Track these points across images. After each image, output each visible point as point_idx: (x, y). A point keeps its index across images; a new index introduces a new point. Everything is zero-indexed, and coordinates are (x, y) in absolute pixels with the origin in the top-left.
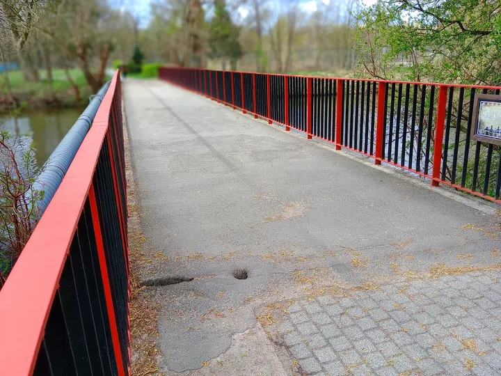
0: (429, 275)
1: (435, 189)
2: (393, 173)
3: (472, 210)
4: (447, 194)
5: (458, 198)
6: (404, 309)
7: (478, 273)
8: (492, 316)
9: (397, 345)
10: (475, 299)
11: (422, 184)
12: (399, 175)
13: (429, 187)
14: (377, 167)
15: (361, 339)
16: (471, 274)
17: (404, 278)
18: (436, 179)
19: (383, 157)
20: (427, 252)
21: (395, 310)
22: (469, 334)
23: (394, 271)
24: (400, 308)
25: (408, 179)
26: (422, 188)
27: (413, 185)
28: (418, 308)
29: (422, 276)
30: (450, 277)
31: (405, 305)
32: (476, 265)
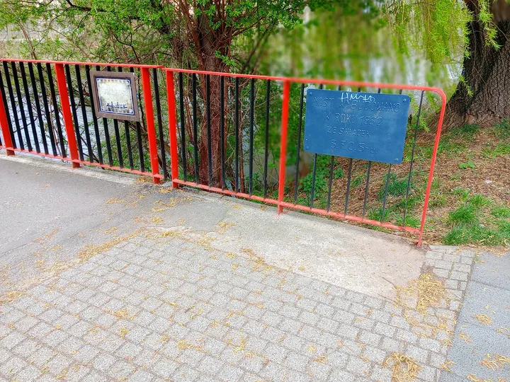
0: (79, 260)
1: (77, 171)
2: (29, 162)
3: (114, 184)
4: (89, 173)
5: (100, 176)
6: (55, 307)
7: (125, 243)
8: (139, 279)
9: (50, 347)
10: (123, 269)
11: (63, 168)
12: (37, 163)
13: (71, 170)
14: (10, 158)
15: (9, 359)
16: (118, 246)
17: (52, 273)
18: (76, 161)
19: (15, 147)
20: (74, 238)
21: (45, 311)
22: (120, 305)
23: (41, 269)
24: (51, 306)
25: (47, 165)
26: (63, 172)
27: (54, 171)
28: (70, 298)
29: (71, 265)
30: (98, 256)
31: (55, 301)
32: (121, 236)
